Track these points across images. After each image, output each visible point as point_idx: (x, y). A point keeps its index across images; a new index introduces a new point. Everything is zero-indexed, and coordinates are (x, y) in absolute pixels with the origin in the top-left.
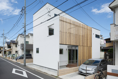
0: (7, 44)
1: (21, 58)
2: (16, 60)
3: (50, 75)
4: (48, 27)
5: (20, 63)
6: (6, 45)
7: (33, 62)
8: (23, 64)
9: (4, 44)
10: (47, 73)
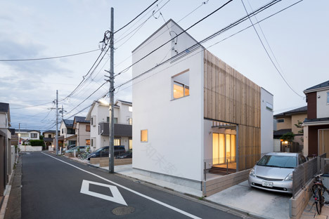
0: (67, 125)
1: (102, 154)
2: (89, 159)
3: (181, 193)
4: (172, 77)
5: (98, 165)
6: (63, 126)
7: (131, 163)
8: (107, 168)
9: (59, 125)
10: (173, 190)
